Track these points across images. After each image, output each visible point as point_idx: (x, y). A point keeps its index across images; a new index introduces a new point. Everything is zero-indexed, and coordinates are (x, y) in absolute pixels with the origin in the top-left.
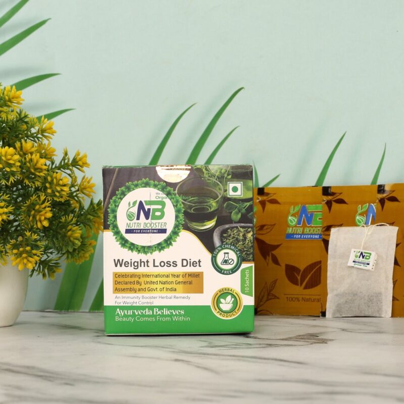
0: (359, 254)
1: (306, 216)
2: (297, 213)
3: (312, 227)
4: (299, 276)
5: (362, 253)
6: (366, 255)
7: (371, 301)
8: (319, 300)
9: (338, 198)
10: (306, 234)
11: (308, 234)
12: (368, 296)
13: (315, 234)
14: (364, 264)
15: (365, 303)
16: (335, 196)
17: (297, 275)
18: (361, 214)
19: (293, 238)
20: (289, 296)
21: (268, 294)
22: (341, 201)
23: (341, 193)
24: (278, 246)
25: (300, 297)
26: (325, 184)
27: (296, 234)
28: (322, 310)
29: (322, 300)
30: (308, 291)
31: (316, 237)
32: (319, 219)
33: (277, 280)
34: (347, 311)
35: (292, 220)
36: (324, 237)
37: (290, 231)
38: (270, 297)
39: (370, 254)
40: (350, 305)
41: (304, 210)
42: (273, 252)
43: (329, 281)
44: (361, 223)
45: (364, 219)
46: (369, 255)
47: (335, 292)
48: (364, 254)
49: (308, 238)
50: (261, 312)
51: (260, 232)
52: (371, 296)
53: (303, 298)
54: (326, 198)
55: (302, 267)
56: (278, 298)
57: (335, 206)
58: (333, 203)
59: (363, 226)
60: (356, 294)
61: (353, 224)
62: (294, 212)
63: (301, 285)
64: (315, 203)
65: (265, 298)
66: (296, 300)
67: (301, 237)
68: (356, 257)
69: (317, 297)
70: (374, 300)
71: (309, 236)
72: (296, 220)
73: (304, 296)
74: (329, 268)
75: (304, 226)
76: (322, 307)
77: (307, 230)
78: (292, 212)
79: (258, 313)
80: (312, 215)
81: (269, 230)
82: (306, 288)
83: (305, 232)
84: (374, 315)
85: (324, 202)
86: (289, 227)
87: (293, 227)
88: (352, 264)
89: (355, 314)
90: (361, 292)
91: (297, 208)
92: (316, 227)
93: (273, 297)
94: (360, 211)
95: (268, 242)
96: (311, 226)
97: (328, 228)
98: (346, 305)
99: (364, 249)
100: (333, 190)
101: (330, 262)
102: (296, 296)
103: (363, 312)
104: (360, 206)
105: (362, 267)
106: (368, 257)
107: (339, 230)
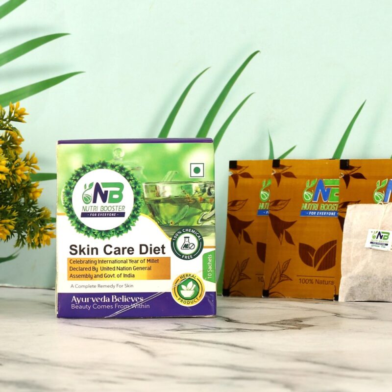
0: (376, 235)
1: (323, 191)
2: (313, 188)
3: (329, 203)
4: (313, 256)
5: (379, 234)
6: (384, 235)
7: (385, 284)
8: (333, 283)
9: (356, 172)
10: (322, 211)
11: (324, 211)
12: (383, 279)
13: (331, 211)
14: (382, 244)
15: (379, 287)
16: (353, 170)
17: (311, 255)
18: (380, 190)
19: (308, 215)
20: (302, 278)
21: (281, 275)
22: (359, 176)
23: (359, 167)
24: (292, 224)
25: (314, 279)
26: (343, 157)
27: (312, 211)
28: (335, 293)
29: (335, 282)
30: (322, 273)
31: (332, 214)
32: (336, 194)
33: (290, 260)
34: (360, 295)
35: (308, 195)
36: (339, 214)
37: (305, 207)
38: (282, 278)
39: (389, 234)
40: (364, 288)
41: (320, 185)
42: (287, 230)
43: (343, 262)
44: (379, 200)
45: (383, 196)
46: (387, 235)
47: (349, 275)
48: (382, 234)
49: (323, 215)
50: (272, 295)
51: (274, 208)
52: (386, 280)
53: (316, 280)
54: (343, 173)
55: (316, 246)
56: (291, 280)
57: (353, 181)
58: (351, 178)
59: (381, 204)
60: (371, 277)
61: (372, 201)
62: (310, 187)
63: (315, 266)
64: (333, 178)
65: (277, 280)
66: (310, 282)
67: (316, 214)
68: (374, 237)
69: (331, 279)
70: (389, 284)
71: (325, 213)
72: (312, 196)
73: (317, 278)
74: (344, 248)
75: (320, 202)
76: (335, 290)
77: (323, 207)
78: (308, 186)
79: (270, 296)
80: (329, 190)
81: (283, 206)
82: (319, 269)
83: (321, 209)
84: (388, 300)
85: (342, 177)
86: (305, 203)
87: (308, 203)
88: (370, 245)
89: (368, 298)
90: (375, 275)
91: (314, 183)
92: (332, 203)
93: (286, 279)
94: (378, 187)
95: (282, 219)
96: (327, 203)
97: (344, 205)
98: (359, 289)
99: (382, 228)
100: (351, 164)
101: (345, 241)
102: (309, 278)
103: (377, 296)
104: (379, 181)
105: (380, 248)
106: (386, 237)
107: (355, 207)
